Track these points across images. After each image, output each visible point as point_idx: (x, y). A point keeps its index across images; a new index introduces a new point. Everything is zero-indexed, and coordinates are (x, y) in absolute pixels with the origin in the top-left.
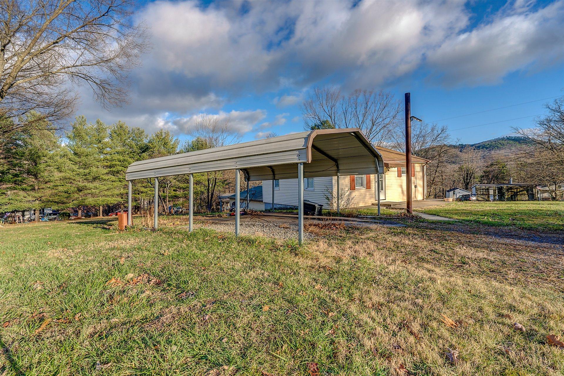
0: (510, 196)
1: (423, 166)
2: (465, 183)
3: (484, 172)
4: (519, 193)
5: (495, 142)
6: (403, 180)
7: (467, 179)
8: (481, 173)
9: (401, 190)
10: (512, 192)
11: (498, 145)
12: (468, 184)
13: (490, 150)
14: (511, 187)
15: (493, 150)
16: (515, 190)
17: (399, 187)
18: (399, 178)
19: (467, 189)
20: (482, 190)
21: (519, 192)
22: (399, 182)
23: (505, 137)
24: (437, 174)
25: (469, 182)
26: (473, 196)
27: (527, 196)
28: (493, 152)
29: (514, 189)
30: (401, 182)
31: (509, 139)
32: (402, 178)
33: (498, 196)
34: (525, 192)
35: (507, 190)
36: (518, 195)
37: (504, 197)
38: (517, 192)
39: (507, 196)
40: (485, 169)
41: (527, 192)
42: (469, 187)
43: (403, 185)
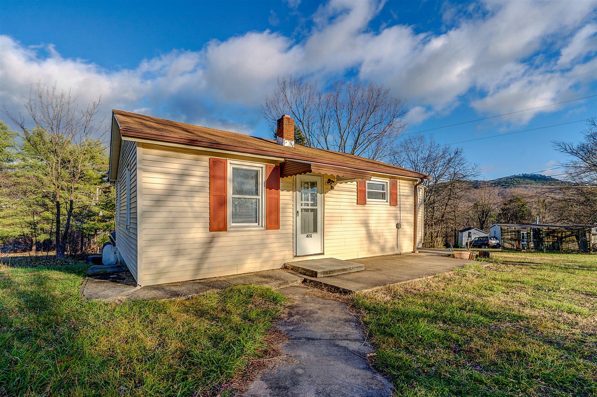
0: (551, 243)
1: (416, 187)
2: (480, 222)
3: (502, 209)
4: (564, 239)
5: (511, 179)
6: (370, 212)
7: (483, 217)
8: (498, 211)
9: (364, 232)
10: (554, 236)
11: (514, 182)
12: (484, 222)
13: (505, 188)
14: (554, 230)
15: (508, 187)
16: (559, 235)
17: (359, 225)
18: (360, 207)
19: (482, 228)
20: (510, 232)
21: (565, 237)
22: (361, 215)
23: (521, 174)
24: (448, 209)
25: (485, 221)
26: (492, 239)
27: (577, 243)
28: (508, 190)
29: (557, 233)
30: (365, 215)
31: (525, 177)
32: (367, 208)
33: (534, 242)
34: (574, 238)
35: (548, 234)
36: (564, 241)
37: (542, 245)
38: (562, 238)
39: (546, 243)
40: (503, 206)
41: (577, 238)
42: (485, 226)
43: (370, 222)
